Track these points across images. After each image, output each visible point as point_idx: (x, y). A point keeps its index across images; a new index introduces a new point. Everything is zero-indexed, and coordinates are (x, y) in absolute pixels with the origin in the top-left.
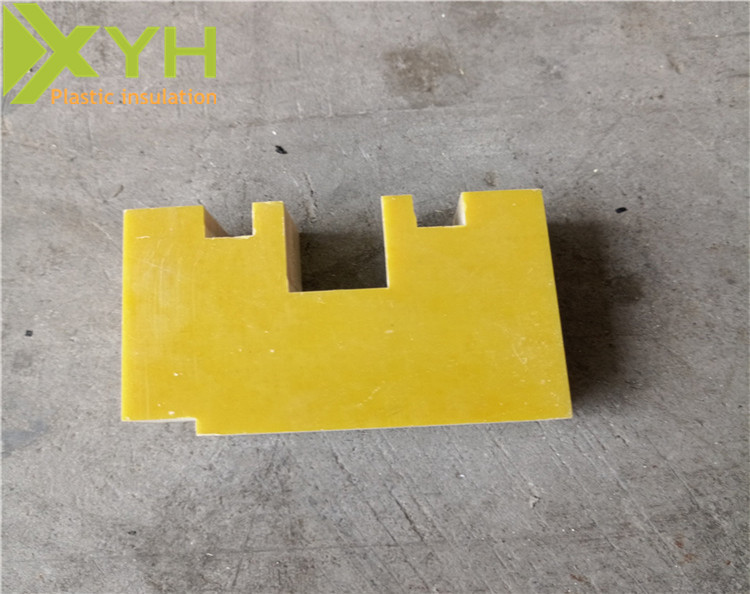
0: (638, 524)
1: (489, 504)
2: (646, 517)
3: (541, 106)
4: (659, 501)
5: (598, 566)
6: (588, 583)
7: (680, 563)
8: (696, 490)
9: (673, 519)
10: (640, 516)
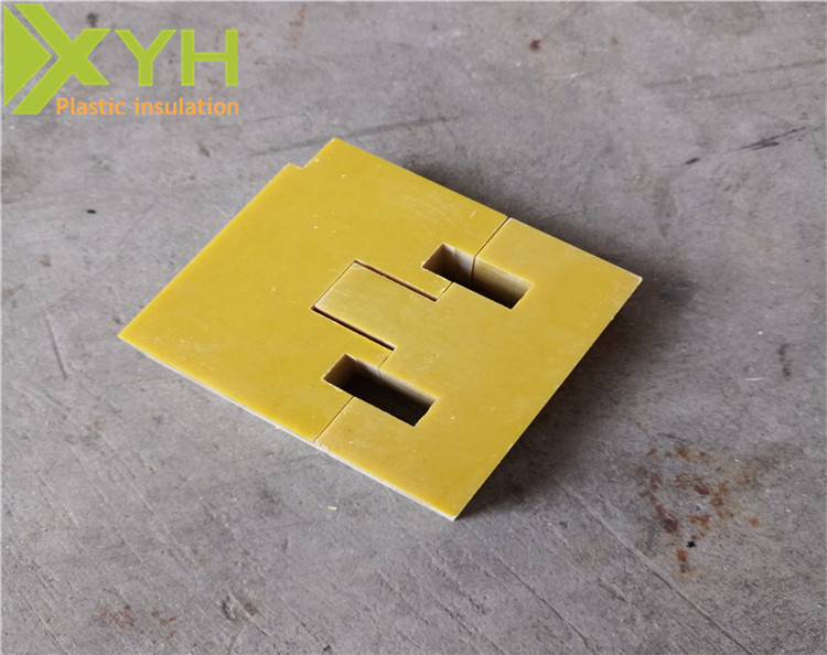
0: (161, 539)
1: (35, 536)
2: (168, 532)
3: (92, 195)
4: (178, 516)
5: (125, 578)
6: (117, 594)
7: (196, 568)
8: (211, 505)
9: (190, 530)
10: (162, 531)
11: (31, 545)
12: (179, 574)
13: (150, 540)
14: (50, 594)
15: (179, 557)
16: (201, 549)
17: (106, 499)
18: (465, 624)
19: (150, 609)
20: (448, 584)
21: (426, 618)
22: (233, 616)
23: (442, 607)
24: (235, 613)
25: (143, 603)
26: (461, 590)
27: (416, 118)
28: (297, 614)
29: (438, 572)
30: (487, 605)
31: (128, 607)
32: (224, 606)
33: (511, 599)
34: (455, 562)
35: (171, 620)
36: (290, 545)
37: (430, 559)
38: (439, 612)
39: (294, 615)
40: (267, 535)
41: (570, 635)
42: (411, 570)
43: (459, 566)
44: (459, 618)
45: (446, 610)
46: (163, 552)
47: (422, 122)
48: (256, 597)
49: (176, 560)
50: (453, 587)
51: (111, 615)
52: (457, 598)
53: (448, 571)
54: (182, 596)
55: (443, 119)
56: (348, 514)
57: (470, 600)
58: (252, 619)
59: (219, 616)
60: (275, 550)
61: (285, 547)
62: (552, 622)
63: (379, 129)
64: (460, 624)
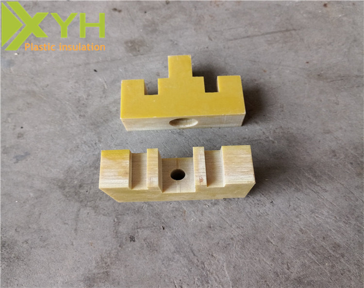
20: (312, 182)
21: (305, 193)
23: (310, 189)
26: (317, 184)
27: (285, 29)
29: (308, 178)
30: (327, 189)
33: (335, 187)
34: (314, 175)
38: (310, 191)
41: (357, 199)
43: (316, 176)
44: (317, 193)
45: (313, 190)
47: (287, 30)
50: (314, 183)
52: (316, 187)
53: (312, 178)
55: (295, 30)
57: (321, 187)
62: (351, 195)
63: (272, 33)
64: (318, 195)
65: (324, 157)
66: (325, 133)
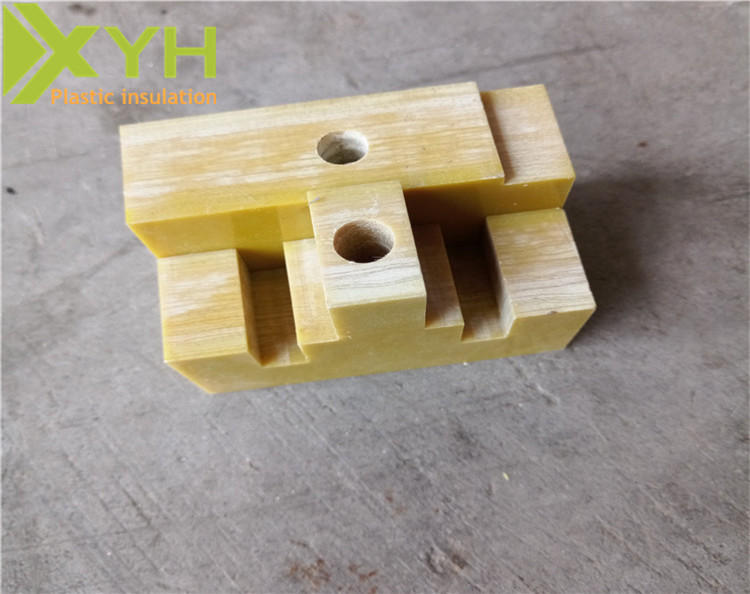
11: (207, 493)
12: (374, 524)
13: (338, 487)
14: (233, 547)
15: (373, 506)
16: (395, 496)
17: (285, 443)
18: (703, 575)
19: (345, 563)
20: (677, 531)
21: (657, 570)
22: (440, 569)
23: (673, 557)
24: (442, 565)
25: (338, 555)
26: (693, 537)
28: (512, 566)
29: (665, 519)
30: (727, 552)
31: (320, 561)
32: (429, 560)
34: (682, 506)
35: (371, 574)
36: (494, 490)
37: (654, 504)
38: (672, 562)
39: (508, 568)
40: (469, 480)
42: (634, 517)
43: (687, 511)
44: (695, 569)
45: (679, 560)
46: (353, 500)
48: (463, 548)
49: (370, 508)
50: (683, 534)
51: (303, 570)
52: (690, 546)
53: (675, 517)
54: (380, 548)
56: (555, 456)
57: (705, 548)
58: (463, 573)
59: (424, 570)
60: (479, 496)
61: (489, 493)
64: (698, 576)
65: (710, 446)
66: (709, 366)
